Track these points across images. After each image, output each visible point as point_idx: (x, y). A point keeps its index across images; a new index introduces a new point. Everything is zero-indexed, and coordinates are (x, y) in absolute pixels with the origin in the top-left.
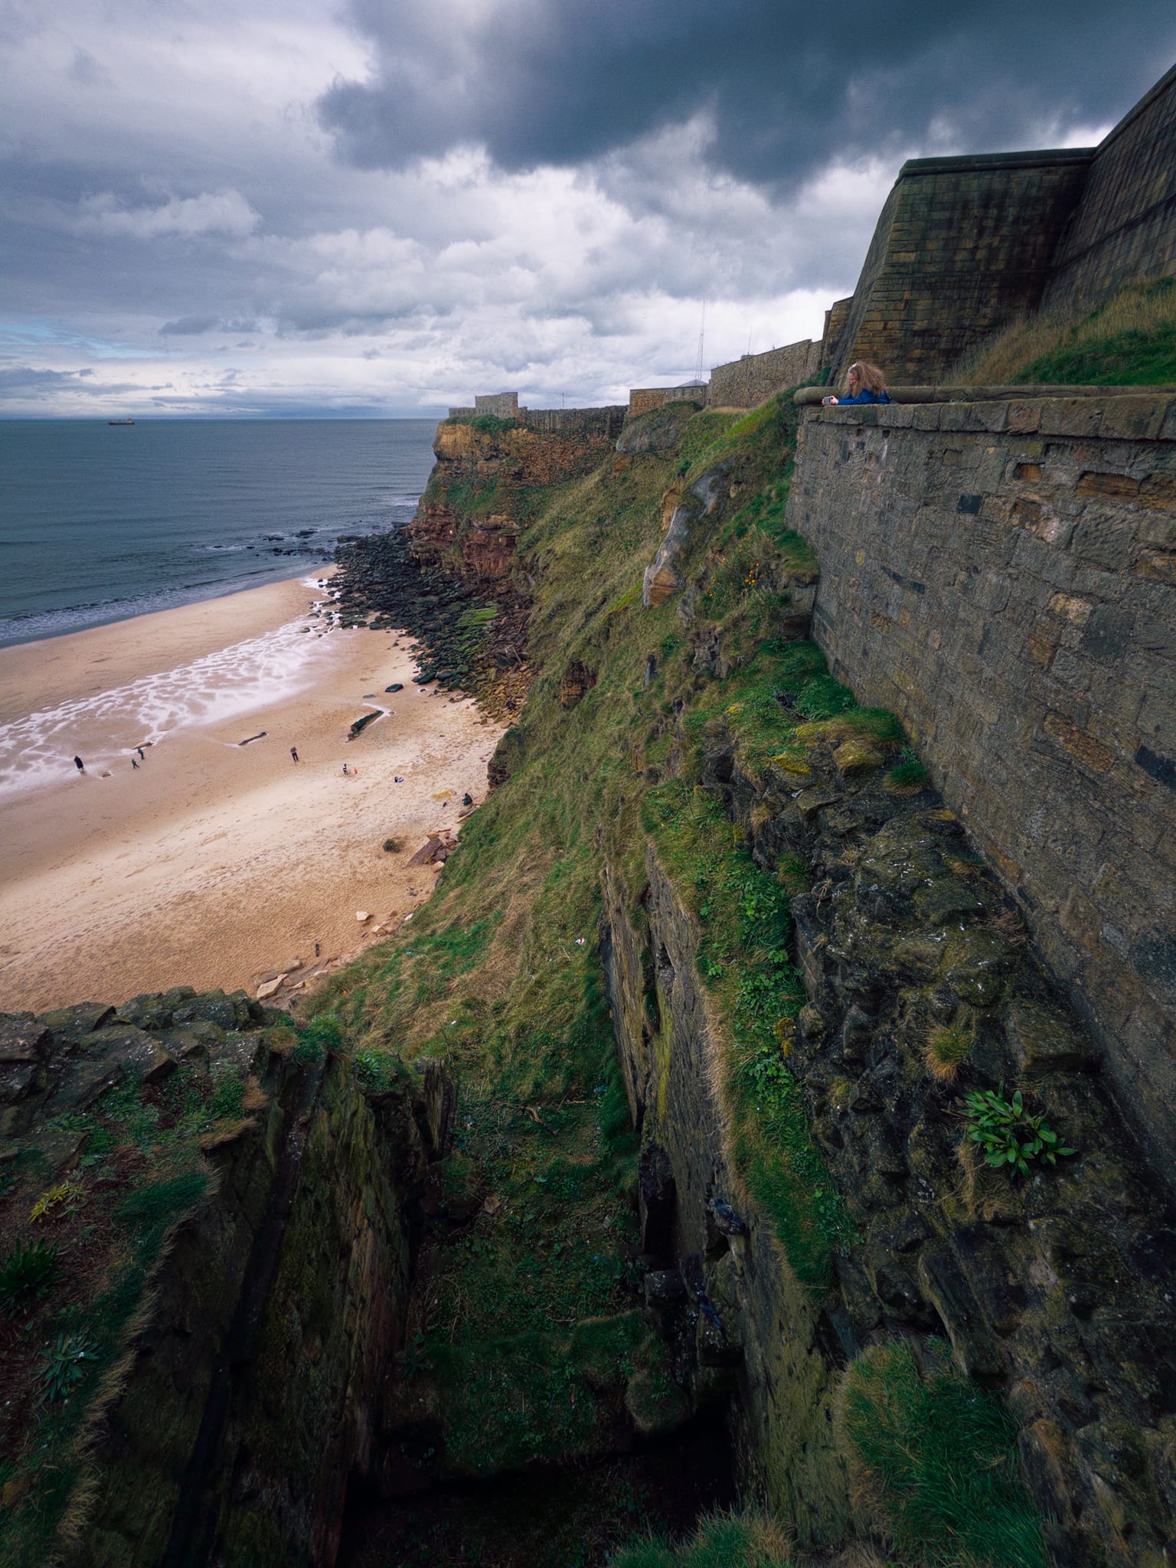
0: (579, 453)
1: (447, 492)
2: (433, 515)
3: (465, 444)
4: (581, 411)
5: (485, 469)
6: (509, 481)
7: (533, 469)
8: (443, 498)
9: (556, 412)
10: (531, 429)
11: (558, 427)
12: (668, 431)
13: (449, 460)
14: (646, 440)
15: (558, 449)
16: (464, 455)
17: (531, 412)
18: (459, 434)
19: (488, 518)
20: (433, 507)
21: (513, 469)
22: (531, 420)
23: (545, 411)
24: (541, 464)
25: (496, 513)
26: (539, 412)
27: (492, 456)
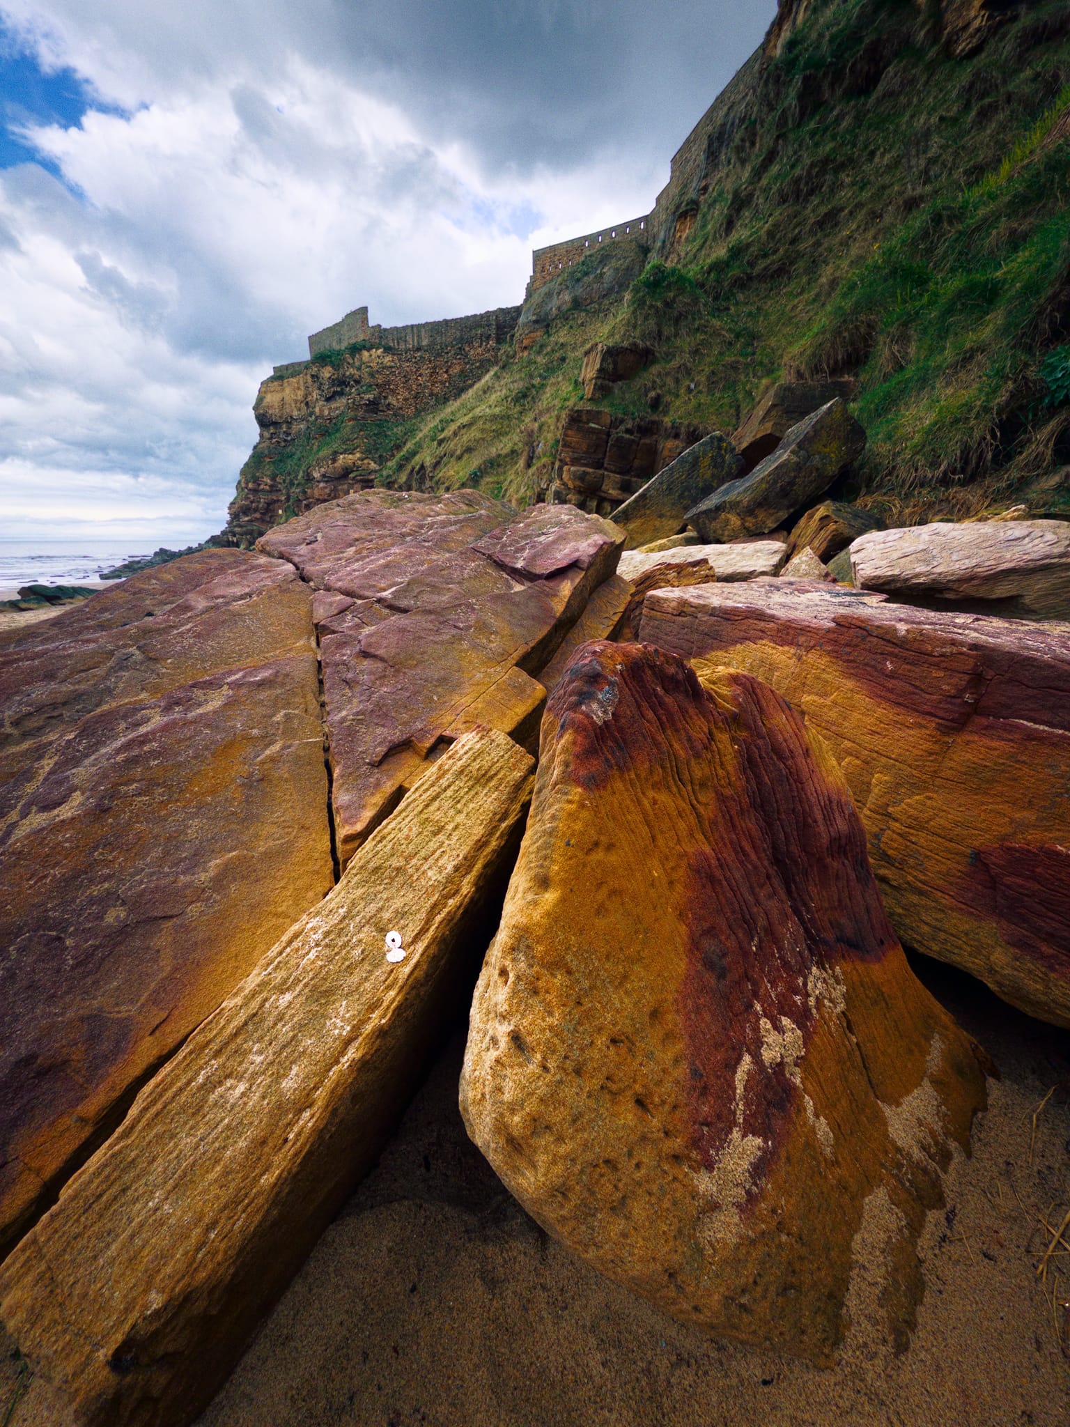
0: (456, 370)
1: (274, 463)
2: (255, 491)
3: (296, 401)
4: (456, 321)
5: (326, 412)
6: (360, 413)
7: (392, 400)
8: (268, 470)
9: (419, 326)
10: (388, 350)
11: (425, 343)
12: (602, 275)
13: (275, 424)
14: (567, 297)
15: (425, 371)
16: (295, 413)
17: (385, 330)
18: (288, 391)
19: (334, 461)
20: (256, 480)
21: (367, 397)
22: (386, 339)
23: (405, 328)
24: (403, 394)
25: (345, 452)
26: (396, 329)
27: (335, 393)
